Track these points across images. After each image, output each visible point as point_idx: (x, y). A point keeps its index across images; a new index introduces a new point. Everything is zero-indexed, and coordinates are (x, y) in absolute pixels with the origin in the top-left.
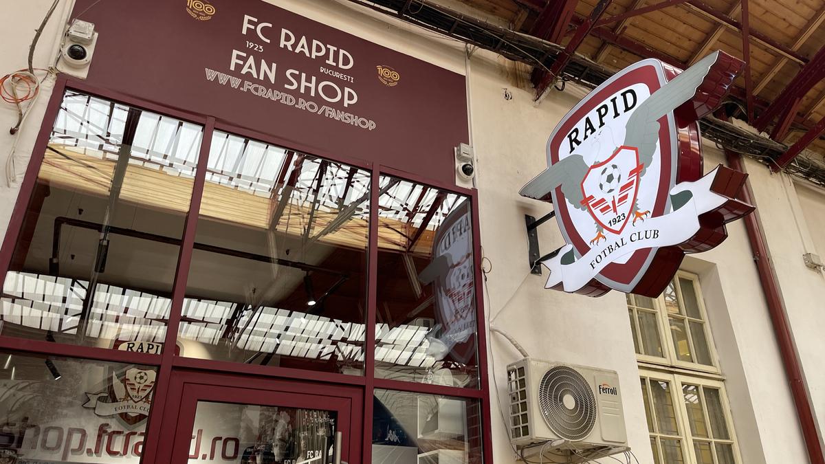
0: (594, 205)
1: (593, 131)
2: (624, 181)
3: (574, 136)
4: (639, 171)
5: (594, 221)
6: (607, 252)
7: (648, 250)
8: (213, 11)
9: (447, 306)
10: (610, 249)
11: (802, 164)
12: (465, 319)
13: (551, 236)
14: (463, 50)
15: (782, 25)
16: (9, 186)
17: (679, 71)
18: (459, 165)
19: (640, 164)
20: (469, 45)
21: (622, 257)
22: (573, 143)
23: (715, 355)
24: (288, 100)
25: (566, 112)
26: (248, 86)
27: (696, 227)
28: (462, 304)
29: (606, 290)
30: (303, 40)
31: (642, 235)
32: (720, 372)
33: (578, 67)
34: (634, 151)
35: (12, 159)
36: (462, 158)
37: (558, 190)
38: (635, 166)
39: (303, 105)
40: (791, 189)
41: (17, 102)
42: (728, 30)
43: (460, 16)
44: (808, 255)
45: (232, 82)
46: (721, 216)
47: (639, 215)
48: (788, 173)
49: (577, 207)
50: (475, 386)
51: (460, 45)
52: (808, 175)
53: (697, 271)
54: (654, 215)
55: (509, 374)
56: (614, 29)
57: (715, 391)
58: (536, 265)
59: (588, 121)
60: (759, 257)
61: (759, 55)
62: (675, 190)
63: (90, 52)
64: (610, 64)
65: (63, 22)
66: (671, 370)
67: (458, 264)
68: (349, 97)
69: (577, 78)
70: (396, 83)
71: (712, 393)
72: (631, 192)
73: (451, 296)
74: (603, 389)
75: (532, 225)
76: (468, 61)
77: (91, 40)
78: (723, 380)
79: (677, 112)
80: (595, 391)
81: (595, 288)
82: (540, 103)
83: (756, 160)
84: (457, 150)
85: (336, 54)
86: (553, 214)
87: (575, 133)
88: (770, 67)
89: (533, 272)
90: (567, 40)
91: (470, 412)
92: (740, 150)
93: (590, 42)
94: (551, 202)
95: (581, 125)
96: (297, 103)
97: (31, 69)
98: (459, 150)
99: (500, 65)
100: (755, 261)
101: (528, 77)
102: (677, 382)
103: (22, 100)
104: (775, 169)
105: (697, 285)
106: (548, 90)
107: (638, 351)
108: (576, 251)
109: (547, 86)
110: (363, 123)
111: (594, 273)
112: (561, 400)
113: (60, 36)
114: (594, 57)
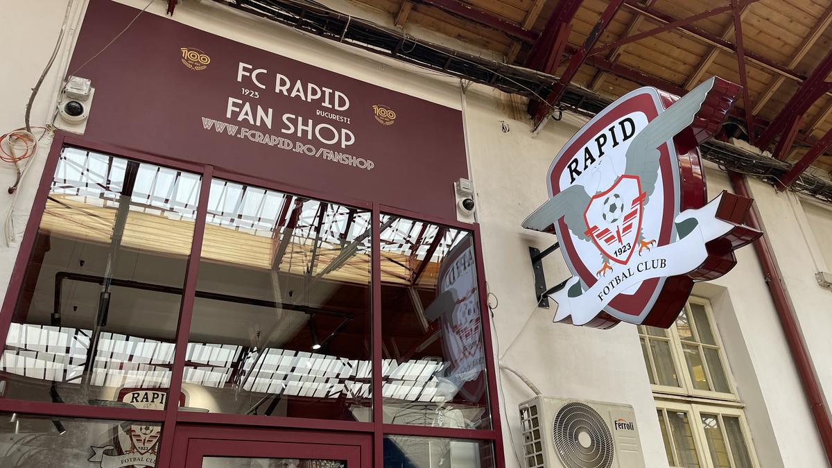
0: (598, 236)
1: (593, 160)
2: (628, 211)
3: (573, 166)
4: (641, 199)
5: (600, 252)
6: (614, 283)
7: (656, 280)
8: (208, 60)
9: (455, 343)
10: (618, 280)
11: (807, 181)
12: (473, 355)
13: (557, 268)
14: (457, 85)
15: (776, 44)
16: (8, 246)
17: (676, 98)
18: (459, 200)
19: (642, 193)
20: (463, 80)
21: (630, 287)
22: (574, 173)
23: (732, 382)
24: (286, 144)
25: (565, 142)
26: (245, 132)
27: (703, 255)
28: (470, 341)
29: (616, 321)
30: (299, 84)
31: (650, 264)
32: (739, 399)
33: (574, 97)
34: (636, 180)
35: (11, 219)
36: (462, 193)
37: (561, 221)
38: (638, 195)
39: (300, 148)
40: (798, 208)
41: (15, 161)
42: (722, 52)
43: (453, 52)
44: (820, 274)
45: (229, 129)
46: (729, 243)
47: (645, 244)
48: (793, 191)
49: (581, 238)
50: (487, 427)
51: (455, 80)
52: (814, 193)
53: (708, 297)
54: (659, 245)
55: (522, 413)
56: (608, 57)
57: (736, 419)
58: (543, 298)
59: (587, 150)
60: (771, 278)
61: (756, 75)
62: (680, 218)
63: (87, 108)
64: (606, 91)
65: (59, 80)
66: (688, 400)
67: (464, 299)
68: (346, 138)
69: (574, 107)
70: (392, 122)
71: (732, 422)
72: (635, 221)
73: (458, 333)
74: (619, 425)
75: (536, 257)
76: (463, 96)
77: (88, 96)
78: (743, 408)
79: (676, 139)
80: (611, 427)
81: (604, 320)
82: (538, 133)
83: (761, 179)
84: (457, 185)
85: (332, 96)
86: (557, 245)
87: (575, 164)
88: (768, 86)
89: (541, 305)
90: (561, 70)
91: (483, 453)
92: (743, 170)
93: (585, 71)
94: (555, 234)
95: (580, 155)
96: (294, 147)
97: (28, 128)
98: (459, 185)
99: (495, 98)
100: (767, 283)
101: (525, 108)
102: (694, 411)
103: (20, 159)
104: (780, 188)
105: (709, 310)
106: (545, 120)
107: (653, 382)
108: (582, 282)
109: (544, 116)
110: (362, 163)
111: (603, 305)
112: (576, 438)
113: (56, 94)
114: (590, 86)
